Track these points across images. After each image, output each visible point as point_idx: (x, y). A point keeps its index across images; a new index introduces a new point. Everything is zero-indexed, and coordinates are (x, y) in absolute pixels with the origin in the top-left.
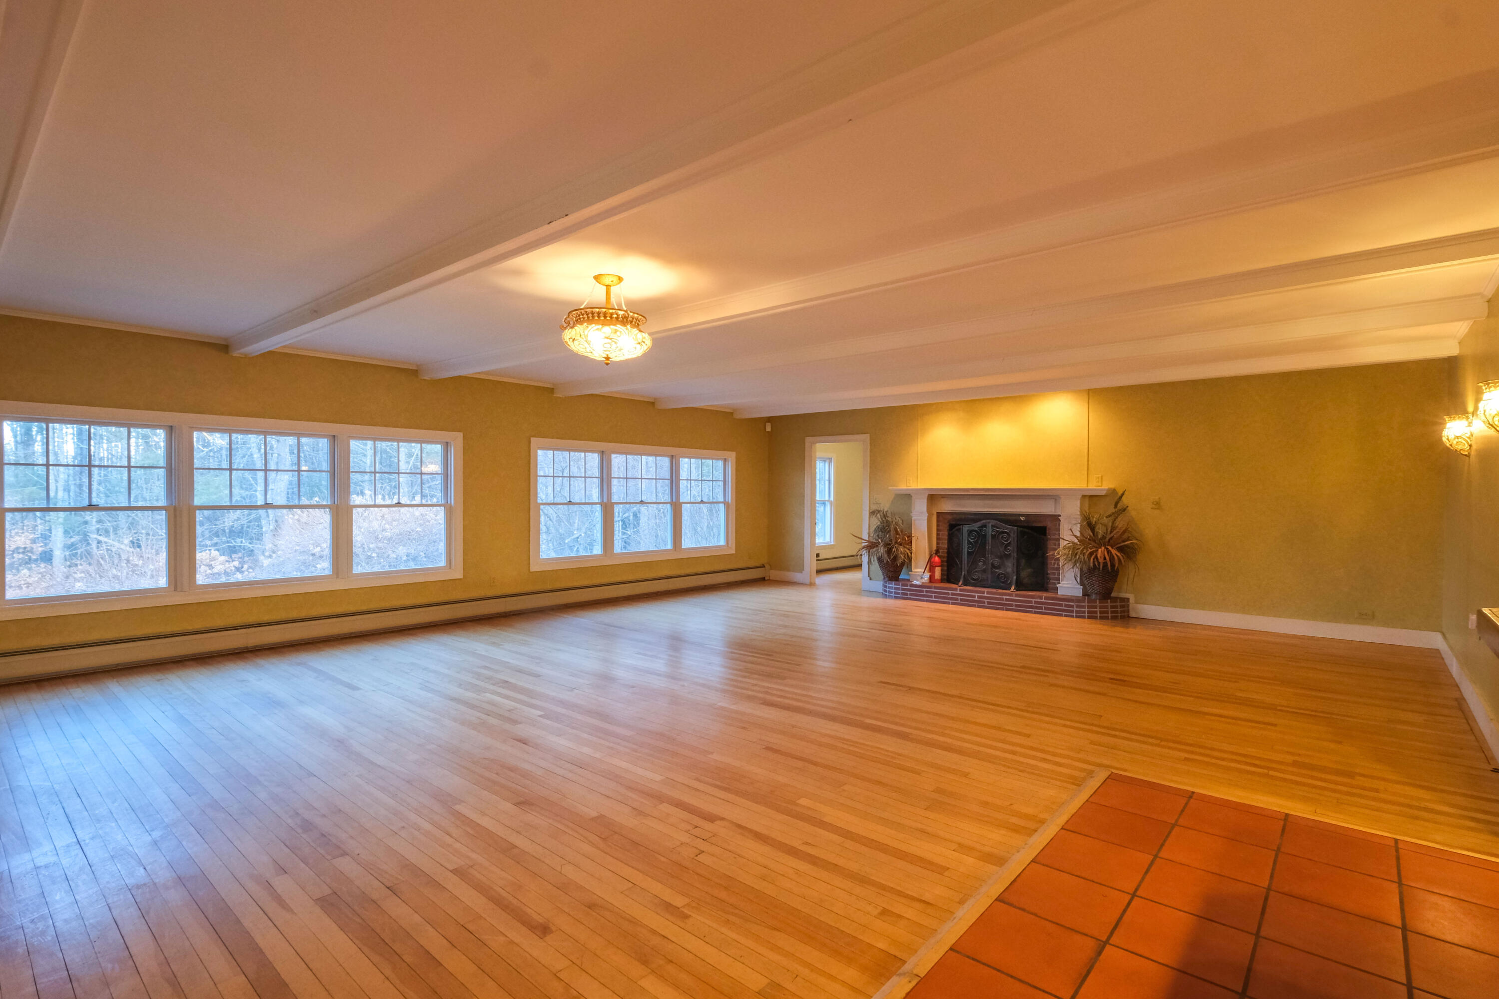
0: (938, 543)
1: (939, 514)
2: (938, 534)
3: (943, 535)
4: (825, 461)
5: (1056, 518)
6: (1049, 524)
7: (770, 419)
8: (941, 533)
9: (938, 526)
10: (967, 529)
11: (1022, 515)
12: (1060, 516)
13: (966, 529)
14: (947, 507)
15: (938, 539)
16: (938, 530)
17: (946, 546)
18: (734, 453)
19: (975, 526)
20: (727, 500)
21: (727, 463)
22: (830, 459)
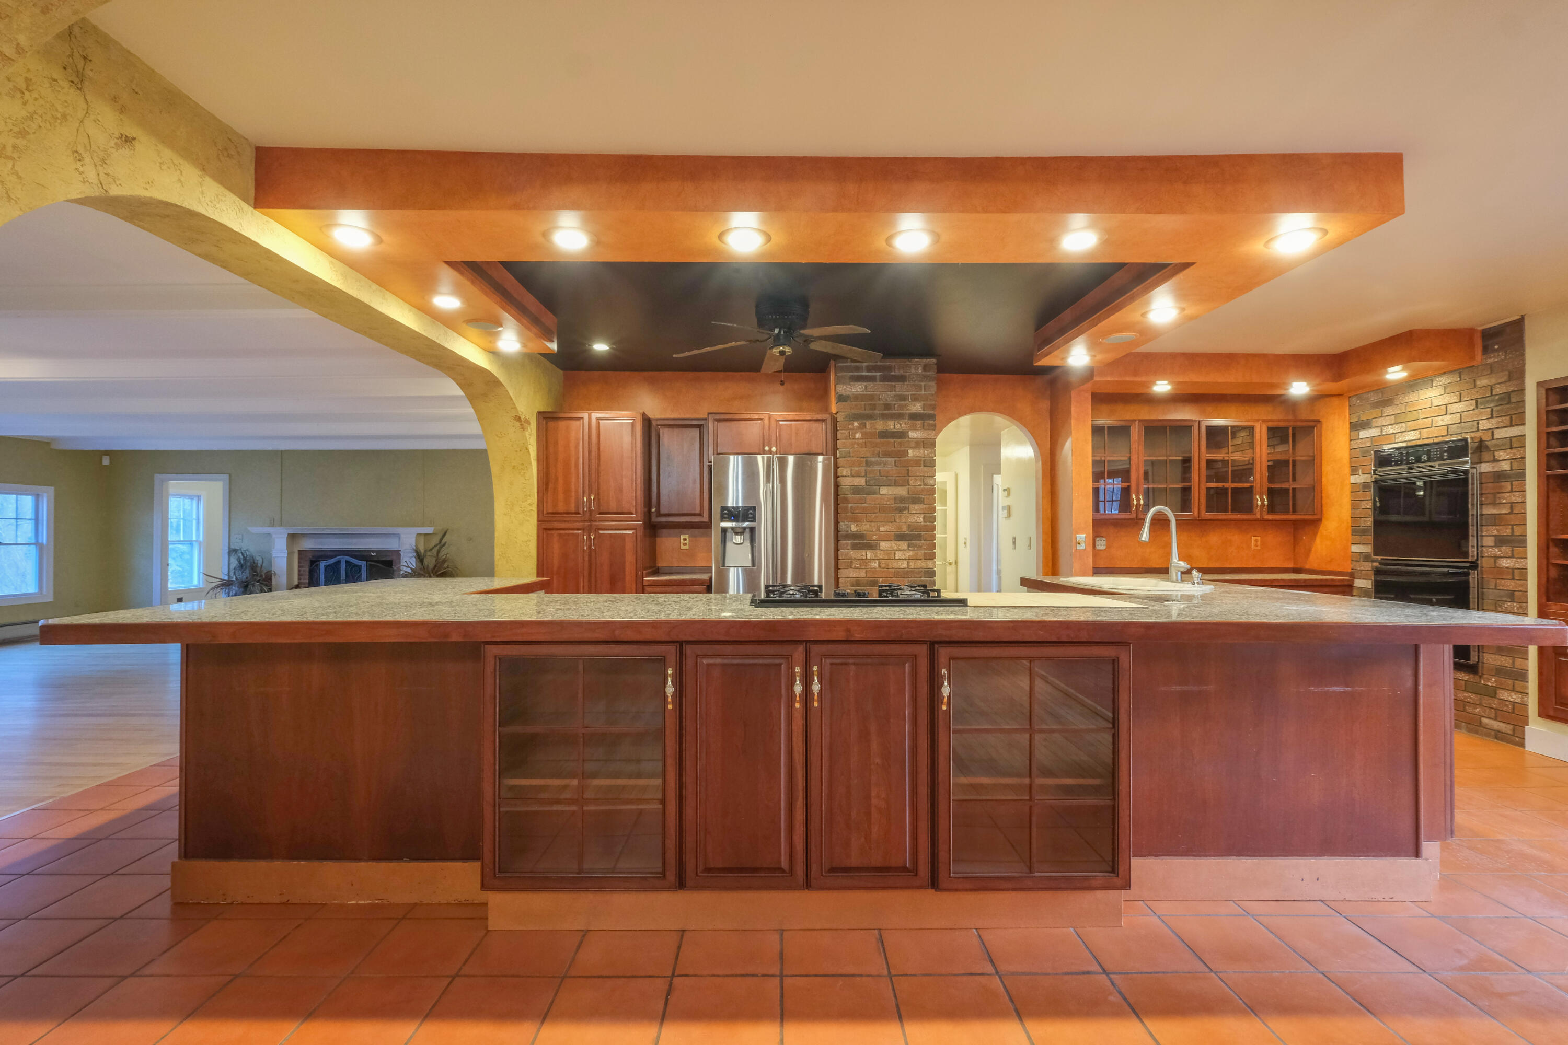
0: (299, 579)
1: (300, 552)
2: (299, 571)
3: (304, 571)
4: (192, 499)
5: (397, 552)
6: (394, 558)
7: (107, 453)
8: (302, 569)
9: (299, 562)
10: (324, 564)
11: (373, 551)
12: (400, 551)
13: (322, 565)
14: (308, 545)
15: (299, 575)
16: (299, 567)
17: (307, 581)
18: (53, 488)
19: (332, 561)
20: (40, 541)
21: (40, 499)
22: (199, 497)
